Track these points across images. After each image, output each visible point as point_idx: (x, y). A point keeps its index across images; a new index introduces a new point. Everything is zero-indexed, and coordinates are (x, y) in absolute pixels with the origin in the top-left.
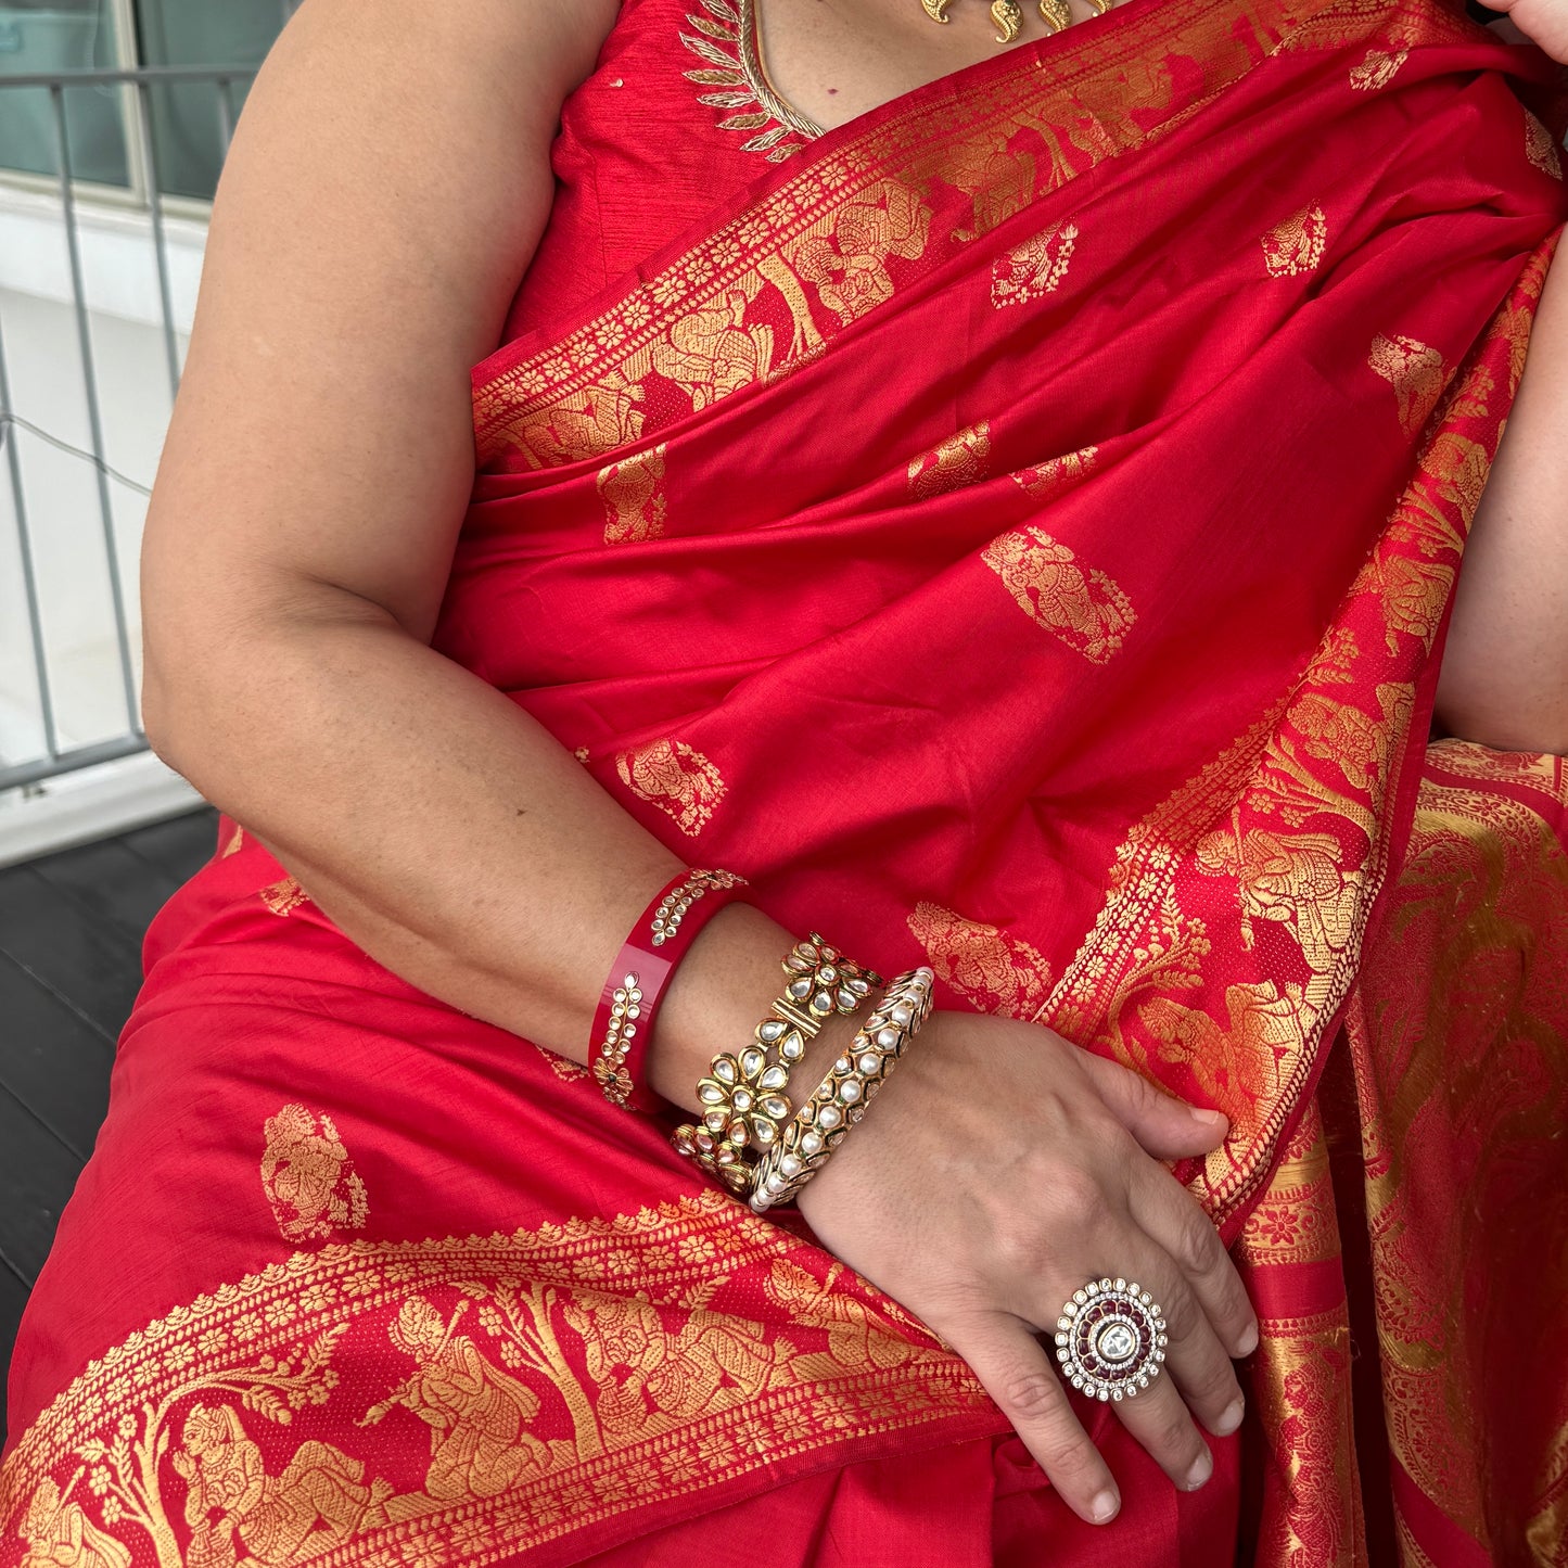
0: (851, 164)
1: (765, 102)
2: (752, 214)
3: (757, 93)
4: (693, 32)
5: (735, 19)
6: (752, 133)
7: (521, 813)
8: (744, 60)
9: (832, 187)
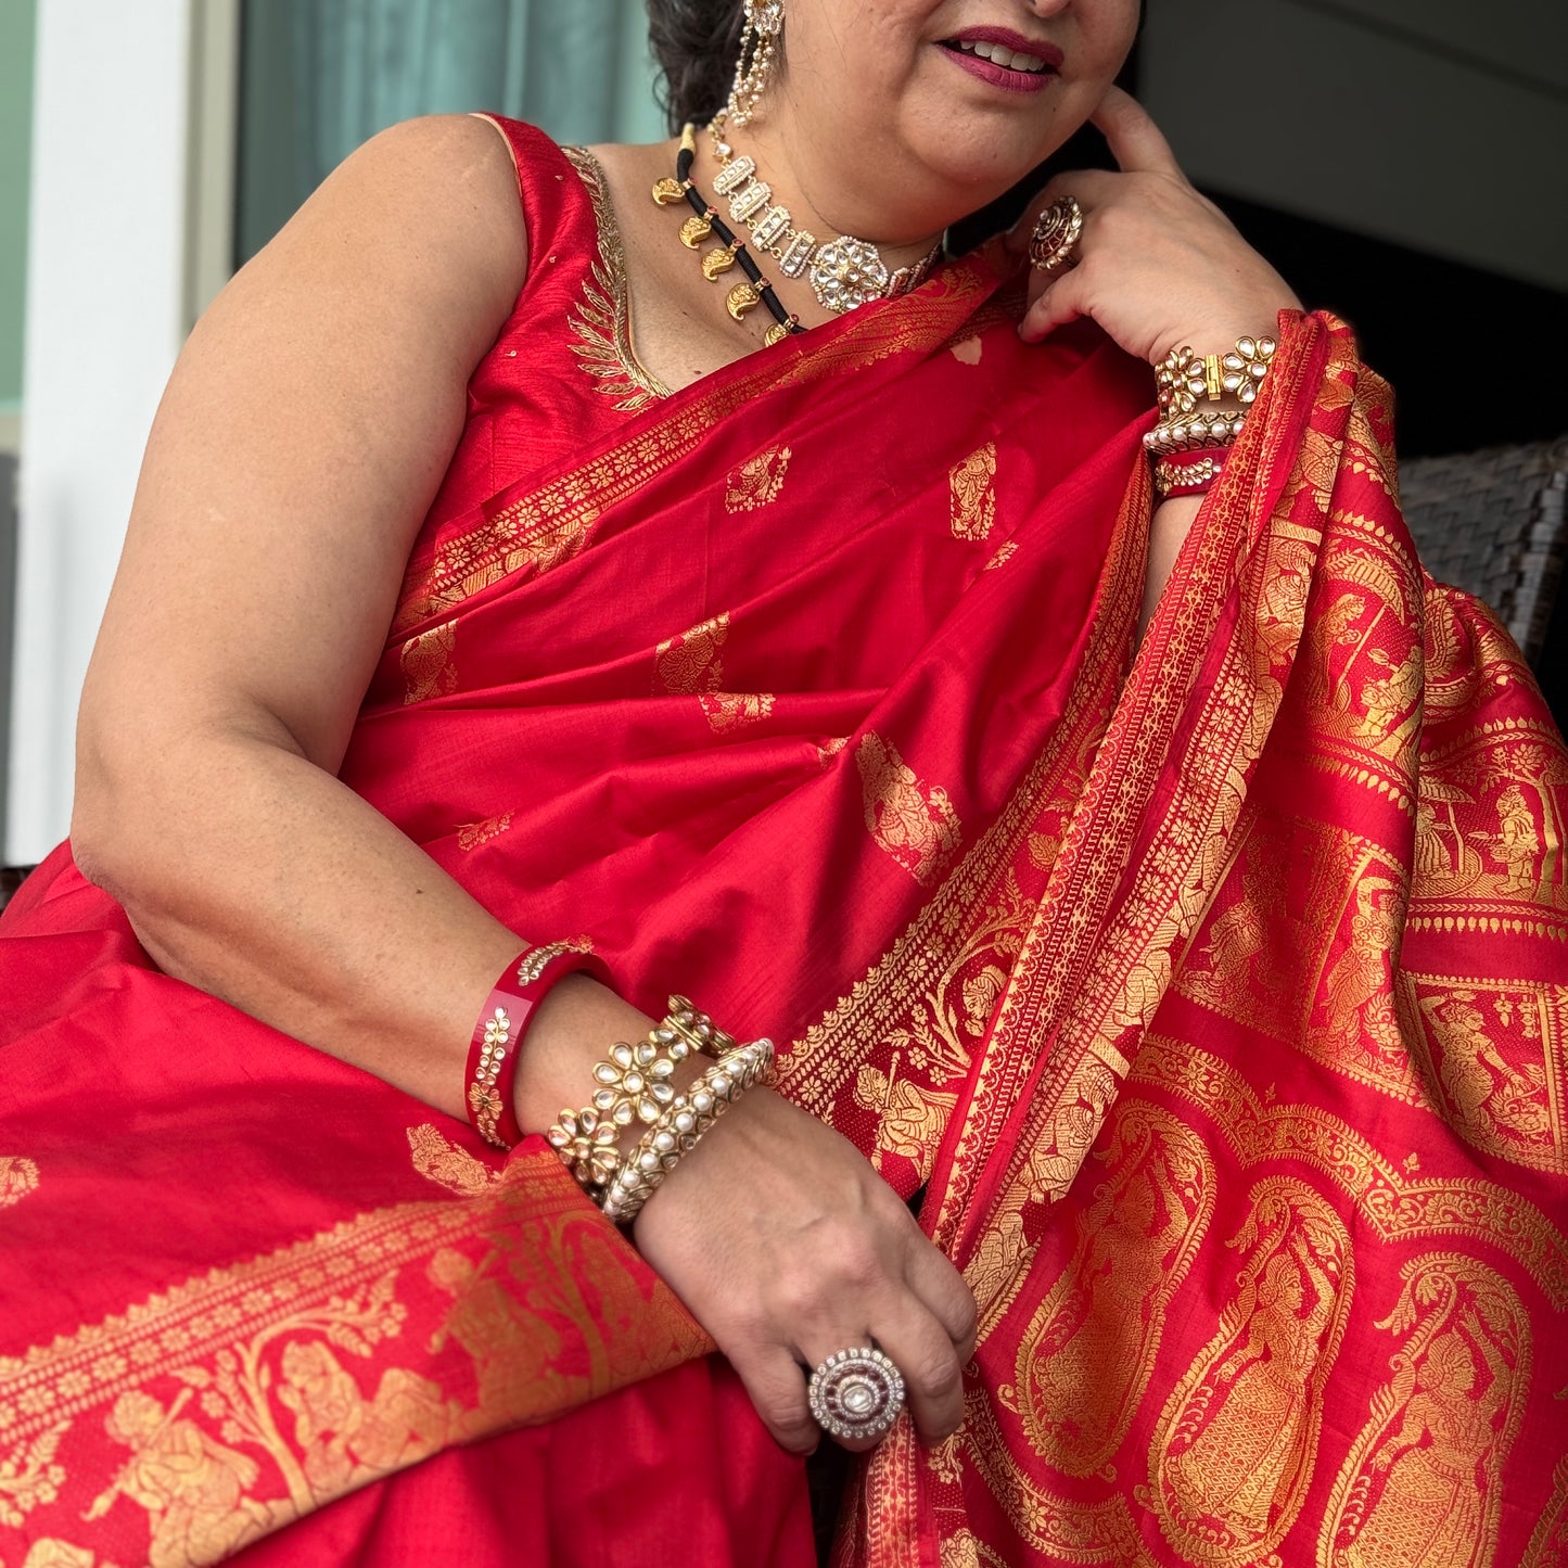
0: (663, 442)
1: (633, 374)
2: (578, 474)
3: (626, 367)
4: (579, 317)
5: (612, 314)
6: (622, 398)
7: (419, 892)
8: (617, 343)
9: (646, 461)
